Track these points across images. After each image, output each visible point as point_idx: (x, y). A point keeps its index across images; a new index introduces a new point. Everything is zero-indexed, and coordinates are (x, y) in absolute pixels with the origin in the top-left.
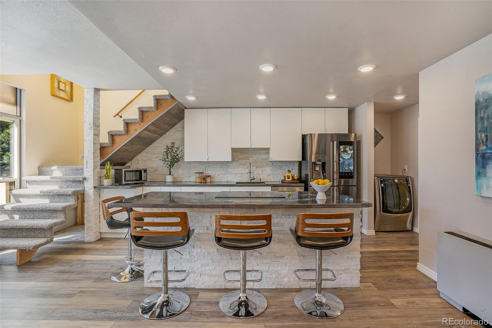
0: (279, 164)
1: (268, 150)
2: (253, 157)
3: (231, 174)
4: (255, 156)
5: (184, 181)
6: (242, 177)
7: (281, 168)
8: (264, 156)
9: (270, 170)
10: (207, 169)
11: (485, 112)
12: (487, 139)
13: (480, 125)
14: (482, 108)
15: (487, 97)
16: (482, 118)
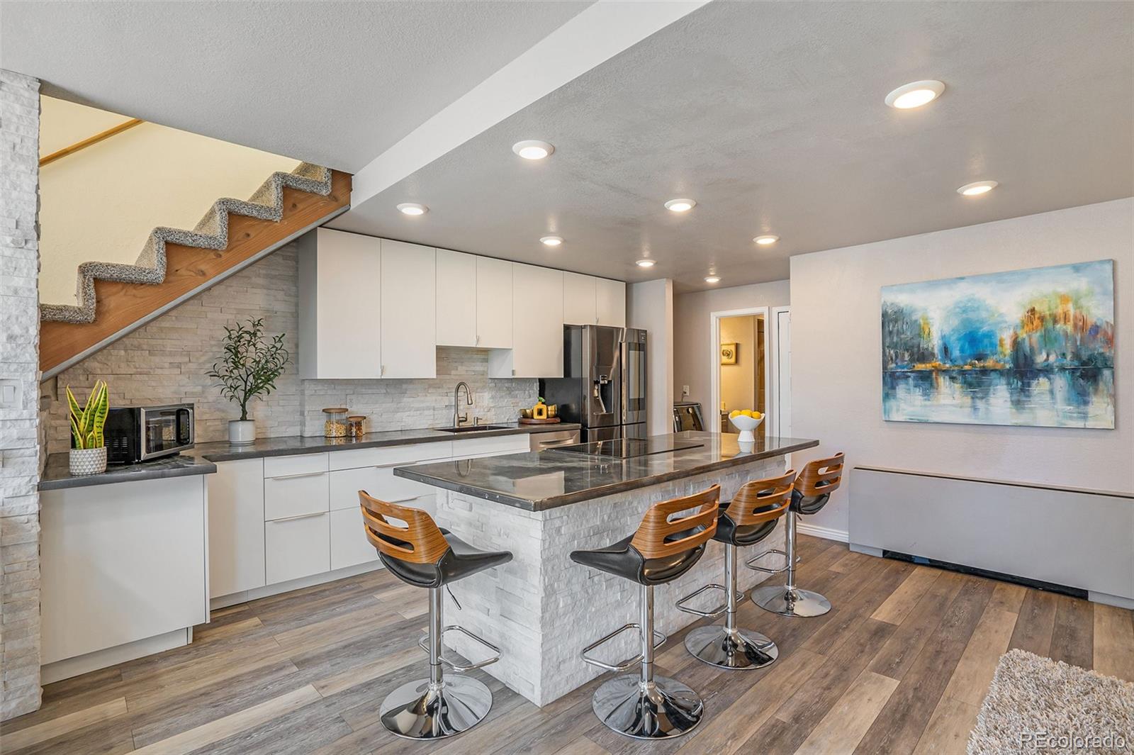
0: (506, 385)
1: (486, 353)
2: (457, 369)
3: (410, 411)
4: (462, 365)
5: (272, 436)
6: (436, 417)
7: (510, 393)
8: (479, 367)
9: (490, 398)
10: (351, 400)
11: (894, 326)
12: (897, 357)
13: (888, 340)
14: (891, 320)
15: (896, 309)
16: (891, 333)
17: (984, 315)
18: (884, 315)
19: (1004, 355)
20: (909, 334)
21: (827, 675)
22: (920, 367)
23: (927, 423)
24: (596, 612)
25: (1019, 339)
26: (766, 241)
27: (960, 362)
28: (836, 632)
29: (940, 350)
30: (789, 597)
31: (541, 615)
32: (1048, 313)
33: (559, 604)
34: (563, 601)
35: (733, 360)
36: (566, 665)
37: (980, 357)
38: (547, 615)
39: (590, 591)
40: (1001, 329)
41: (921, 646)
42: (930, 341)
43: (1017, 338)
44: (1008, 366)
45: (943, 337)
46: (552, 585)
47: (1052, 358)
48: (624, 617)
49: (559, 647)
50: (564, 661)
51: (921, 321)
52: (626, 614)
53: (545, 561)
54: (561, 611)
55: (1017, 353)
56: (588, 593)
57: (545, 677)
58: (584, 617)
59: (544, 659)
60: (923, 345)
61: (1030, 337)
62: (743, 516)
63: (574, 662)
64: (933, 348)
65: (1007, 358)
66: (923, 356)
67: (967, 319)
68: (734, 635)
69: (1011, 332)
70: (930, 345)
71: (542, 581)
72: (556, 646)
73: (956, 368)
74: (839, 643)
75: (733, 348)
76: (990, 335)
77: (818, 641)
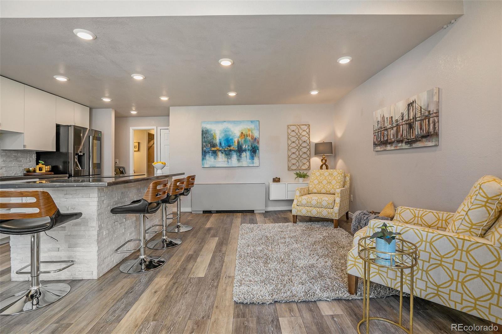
7: (16, 159)
11: (205, 135)
12: (206, 146)
13: (203, 140)
14: (205, 133)
15: (206, 130)
16: (204, 137)
17: (231, 133)
18: (203, 131)
19: (235, 146)
20: (210, 138)
21: (199, 242)
22: (213, 149)
23: (215, 167)
24: (116, 236)
25: (239, 141)
26: (164, 99)
27: (224, 148)
28: (197, 232)
29: (219, 144)
30: (178, 227)
31: (97, 238)
32: (245, 134)
33: (103, 234)
34: (105, 232)
35: (137, 149)
36: (106, 260)
37: (229, 146)
38: (99, 238)
39: (114, 228)
40: (235, 138)
41: (221, 230)
42: (216, 141)
43: (238, 141)
44: (236, 149)
45: (220, 140)
46: (101, 225)
47: (246, 147)
48: (126, 239)
49: (104, 252)
50: (105, 258)
51: (214, 134)
52: (126, 238)
53: (99, 215)
54: (104, 236)
55: (238, 144)
56: (114, 229)
57: (99, 266)
58: (112, 239)
59: (98, 258)
60: (214, 142)
61: (241, 141)
62: (172, 191)
63: (109, 258)
64: (217, 143)
65: (236, 147)
66: (214, 145)
67: (226, 134)
68: (166, 238)
69: (237, 138)
70: (216, 142)
71: (97, 224)
72: (103, 252)
73: (223, 150)
74: (199, 235)
75: (137, 144)
76: (232, 139)
77: (192, 236)
